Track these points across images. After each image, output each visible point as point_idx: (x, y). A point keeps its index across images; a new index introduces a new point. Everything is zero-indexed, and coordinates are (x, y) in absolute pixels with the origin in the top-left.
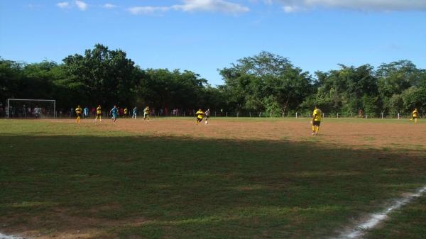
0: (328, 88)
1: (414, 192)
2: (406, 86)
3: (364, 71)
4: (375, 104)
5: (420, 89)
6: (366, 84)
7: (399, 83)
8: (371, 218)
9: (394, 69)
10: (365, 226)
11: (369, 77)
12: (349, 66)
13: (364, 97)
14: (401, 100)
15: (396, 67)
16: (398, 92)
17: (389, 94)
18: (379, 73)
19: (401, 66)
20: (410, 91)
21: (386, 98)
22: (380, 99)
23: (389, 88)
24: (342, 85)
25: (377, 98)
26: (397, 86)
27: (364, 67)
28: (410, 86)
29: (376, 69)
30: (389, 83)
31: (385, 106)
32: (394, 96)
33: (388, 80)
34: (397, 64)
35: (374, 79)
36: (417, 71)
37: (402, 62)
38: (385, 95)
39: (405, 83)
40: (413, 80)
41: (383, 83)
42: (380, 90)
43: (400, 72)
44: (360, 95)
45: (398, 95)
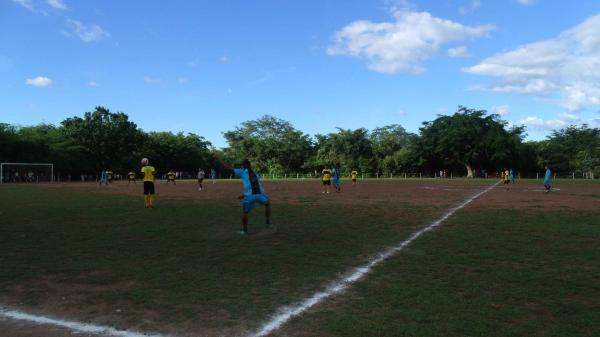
0: (327, 150)
1: (397, 246)
2: (397, 148)
3: (360, 134)
4: (371, 164)
5: (410, 151)
6: (362, 147)
7: (391, 145)
8: (356, 271)
9: (387, 133)
10: (350, 279)
11: (364, 140)
12: (346, 129)
13: (360, 158)
14: (393, 161)
15: (388, 130)
16: (390, 154)
17: (382, 156)
18: (374, 135)
19: (392, 130)
20: (400, 153)
21: (380, 159)
22: (374, 160)
23: (381, 149)
24: (340, 148)
25: (371, 160)
26: (389, 148)
27: (360, 131)
28: (401, 148)
29: (370, 132)
30: (382, 145)
31: (379, 167)
32: (387, 157)
33: (382, 143)
34: (389, 127)
35: (369, 142)
36: (406, 134)
37: (394, 126)
38: (379, 156)
39: (396, 145)
40: (404, 141)
41: (377, 146)
42: (374, 151)
43: (392, 135)
44: (356, 157)
45: (390, 157)
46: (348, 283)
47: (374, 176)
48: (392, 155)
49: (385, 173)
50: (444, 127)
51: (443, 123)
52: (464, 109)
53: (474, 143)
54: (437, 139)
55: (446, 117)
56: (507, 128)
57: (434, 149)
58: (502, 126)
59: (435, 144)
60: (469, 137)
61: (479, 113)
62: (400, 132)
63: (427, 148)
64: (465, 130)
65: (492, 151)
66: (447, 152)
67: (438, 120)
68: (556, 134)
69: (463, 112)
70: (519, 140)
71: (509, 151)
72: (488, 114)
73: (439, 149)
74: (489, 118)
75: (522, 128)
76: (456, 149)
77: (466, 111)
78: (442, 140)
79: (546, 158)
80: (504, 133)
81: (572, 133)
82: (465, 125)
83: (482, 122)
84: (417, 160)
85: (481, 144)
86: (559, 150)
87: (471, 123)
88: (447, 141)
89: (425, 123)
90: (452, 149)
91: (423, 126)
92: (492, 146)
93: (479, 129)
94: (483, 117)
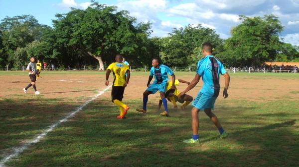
47: (4, 69)
48: (24, 46)
49: (17, 65)
50: (77, 20)
51: (76, 17)
52: (96, 4)
53: (105, 37)
54: (71, 32)
55: (78, 11)
56: (134, 25)
57: (67, 42)
58: (130, 22)
59: (69, 38)
60: (101, 31)
61: (111, 9)
62: (32, 23)
63: (60, 41)
64: (96, 25)
65: (122, 46)
66: (78, 46)
67: (71, 13)
68: (177, 32)
69: (95, 6)
70: (145, 37)
71: (136, 46)
72: (119, 11)
73: (73, 42)
74: (119, 14)
75: (148, 24)
76: (88, 43)
77: (99, 6)
78: (76, 33)
79: (168, 53)
80: (132, 29)
81: (190, 31)
82: (97, 19)
83: (113, 17)
84: (50, 53)
85: (112, 38)
86: (178, 46)
87: (102, 18)
88: (79, 34)
89: (59, 16)
90: (85, 42)
91: (56, 19)
92: (122, 41)
93: (110, 24)
94: (114, 13)
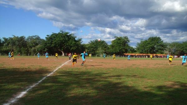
0: (8, 44)
1: (37, 83)
2: (37, 44)
3: (22, 38)
4: (26, 51)
5: (42, 46)
6: (23, 43)
7: (34, 43)
8: (21, 94)
10: (18, 97)
11: (24, 41)
12: (16, 36)
13: (22, 48)
14: (35, 49)
15: (33, 37)
16: (34, 47)
17: (31, 47)
18: (28, 39)
19: (35, 37)
20: (38, 46)
21: (30, 49)
23: (31, 45)
24: (14, 44)
25: (27, 49)
26: (34, 44)
27: (22, 37)
28: (38, 45)
29: (26, 38)
30: (31, 43)
31: (29, 51)
32: (33, 48)
33: (31, 42)
34: (34, 36)
35: (26, 42)
36: (41, 39)
38: (30, 47)
39: (36, 43)
40: (39, 42)
41: (29, 43)
42: (28, 46)
43: (35, 39)
44: (20, 47)
45: (34, 48)
46: (18, 99)
47: (28, 55)
48: (35, 47)
49: (32, 54)
50: (54, 37)
51: (54, 36)
52: (62, 31)
53: (65, 43)
54: (52, 42)
55: (55, 34)
56: (76, 39)
57: (51, 46)
58: (74, 38)
59: (52, 44)
60: (64, 41)
61: (67, 33)
62: (38, 38)
63: (48, 45)
64: (62, 39)
65: (71, 47)
66: (55, 47)
67: (52, 35)
68: (92, 42)
69: (61, 32)
70: (80, 44)
71: (77, 47)
72: (70, 34)
73: (53, 45)
74: (70, 35)
75: (81, 39)
77: (63, 32)
78: (54, 42)
79: (88, 50)
80: (75, 41)
81: (97, 42)
82: (62, 37)
83: (68, 36)
84: (44, 49)
85: (67, 44)
86: (92, 47)
87: (64, 37)
88: (55, 43)
89: (48, 36)
90: (57, 46)
91: (47, 37)
92: (71, 45)
93: (67, 39)
94: (68, 34)
